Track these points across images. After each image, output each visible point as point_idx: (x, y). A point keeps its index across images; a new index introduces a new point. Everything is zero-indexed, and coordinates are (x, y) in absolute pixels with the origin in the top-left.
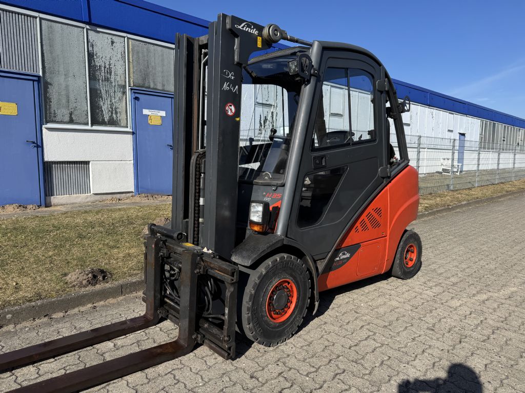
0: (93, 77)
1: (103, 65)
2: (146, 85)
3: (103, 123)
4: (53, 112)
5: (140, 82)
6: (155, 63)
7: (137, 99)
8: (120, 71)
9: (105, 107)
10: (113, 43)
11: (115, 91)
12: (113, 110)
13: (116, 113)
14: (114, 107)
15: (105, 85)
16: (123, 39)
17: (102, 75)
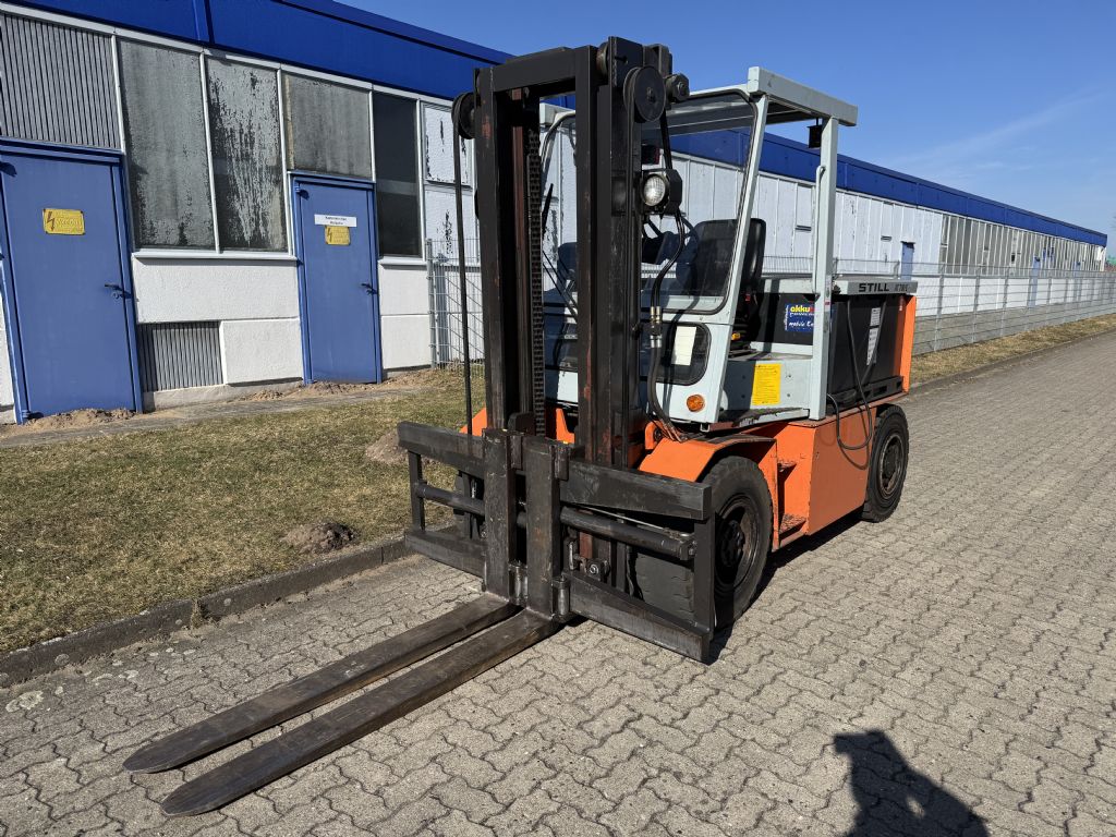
0: (219, 154)
1: (237, 128)
2: (319, 166)
3: (241, 245)
4: (149, 226)
5: (308, 160)
6: (334, 121)
7: (303, 194)
8: (270, 141)
9: (244, 213)
10: (254, 82)
11: (261, 180)
12: (259, 218)
13: (265, 224)
14: (260, 212)
15: (243, 169)
16: (272, 74)
17: (235, 148)
